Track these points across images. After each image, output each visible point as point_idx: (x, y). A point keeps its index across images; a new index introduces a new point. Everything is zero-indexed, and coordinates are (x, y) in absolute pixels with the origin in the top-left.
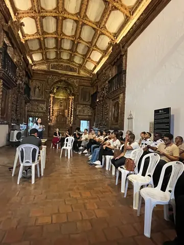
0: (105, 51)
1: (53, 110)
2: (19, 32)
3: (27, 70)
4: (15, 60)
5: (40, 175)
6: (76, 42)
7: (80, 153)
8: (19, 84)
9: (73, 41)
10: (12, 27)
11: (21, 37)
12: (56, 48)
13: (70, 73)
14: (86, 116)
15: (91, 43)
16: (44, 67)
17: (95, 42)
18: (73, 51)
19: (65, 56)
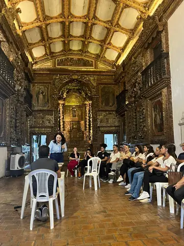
0: (132, 30)
1: (64, 122)
2: (15, 22)
3: (26, 71)
4: (11, 59)
5: (60, 216)
6: (90, 25)
7: (111, 181)
8: (18, 90)
9: (85, 23)
10: (6, 16)
11: (17, 27)
12: (63, 36)
13: (84, 69)
14: (112, 126)
15: (111, 22)
16: (48, 64)
17: (116, 20)
18: (86, 37)
19: (75, 46)
